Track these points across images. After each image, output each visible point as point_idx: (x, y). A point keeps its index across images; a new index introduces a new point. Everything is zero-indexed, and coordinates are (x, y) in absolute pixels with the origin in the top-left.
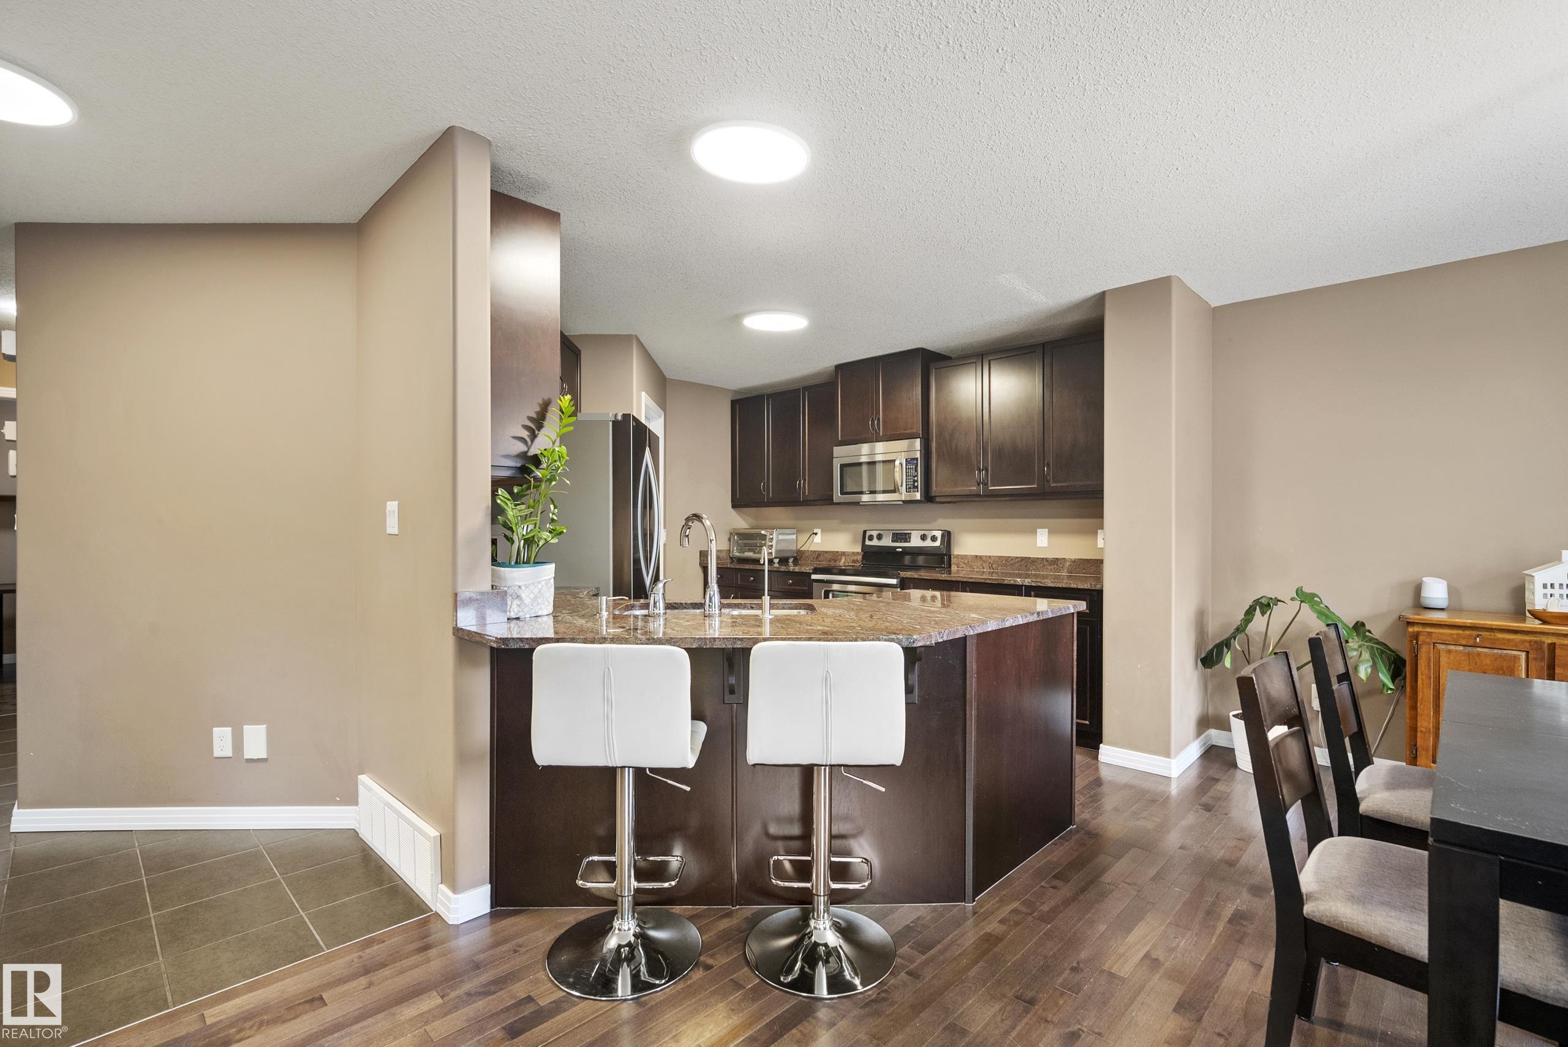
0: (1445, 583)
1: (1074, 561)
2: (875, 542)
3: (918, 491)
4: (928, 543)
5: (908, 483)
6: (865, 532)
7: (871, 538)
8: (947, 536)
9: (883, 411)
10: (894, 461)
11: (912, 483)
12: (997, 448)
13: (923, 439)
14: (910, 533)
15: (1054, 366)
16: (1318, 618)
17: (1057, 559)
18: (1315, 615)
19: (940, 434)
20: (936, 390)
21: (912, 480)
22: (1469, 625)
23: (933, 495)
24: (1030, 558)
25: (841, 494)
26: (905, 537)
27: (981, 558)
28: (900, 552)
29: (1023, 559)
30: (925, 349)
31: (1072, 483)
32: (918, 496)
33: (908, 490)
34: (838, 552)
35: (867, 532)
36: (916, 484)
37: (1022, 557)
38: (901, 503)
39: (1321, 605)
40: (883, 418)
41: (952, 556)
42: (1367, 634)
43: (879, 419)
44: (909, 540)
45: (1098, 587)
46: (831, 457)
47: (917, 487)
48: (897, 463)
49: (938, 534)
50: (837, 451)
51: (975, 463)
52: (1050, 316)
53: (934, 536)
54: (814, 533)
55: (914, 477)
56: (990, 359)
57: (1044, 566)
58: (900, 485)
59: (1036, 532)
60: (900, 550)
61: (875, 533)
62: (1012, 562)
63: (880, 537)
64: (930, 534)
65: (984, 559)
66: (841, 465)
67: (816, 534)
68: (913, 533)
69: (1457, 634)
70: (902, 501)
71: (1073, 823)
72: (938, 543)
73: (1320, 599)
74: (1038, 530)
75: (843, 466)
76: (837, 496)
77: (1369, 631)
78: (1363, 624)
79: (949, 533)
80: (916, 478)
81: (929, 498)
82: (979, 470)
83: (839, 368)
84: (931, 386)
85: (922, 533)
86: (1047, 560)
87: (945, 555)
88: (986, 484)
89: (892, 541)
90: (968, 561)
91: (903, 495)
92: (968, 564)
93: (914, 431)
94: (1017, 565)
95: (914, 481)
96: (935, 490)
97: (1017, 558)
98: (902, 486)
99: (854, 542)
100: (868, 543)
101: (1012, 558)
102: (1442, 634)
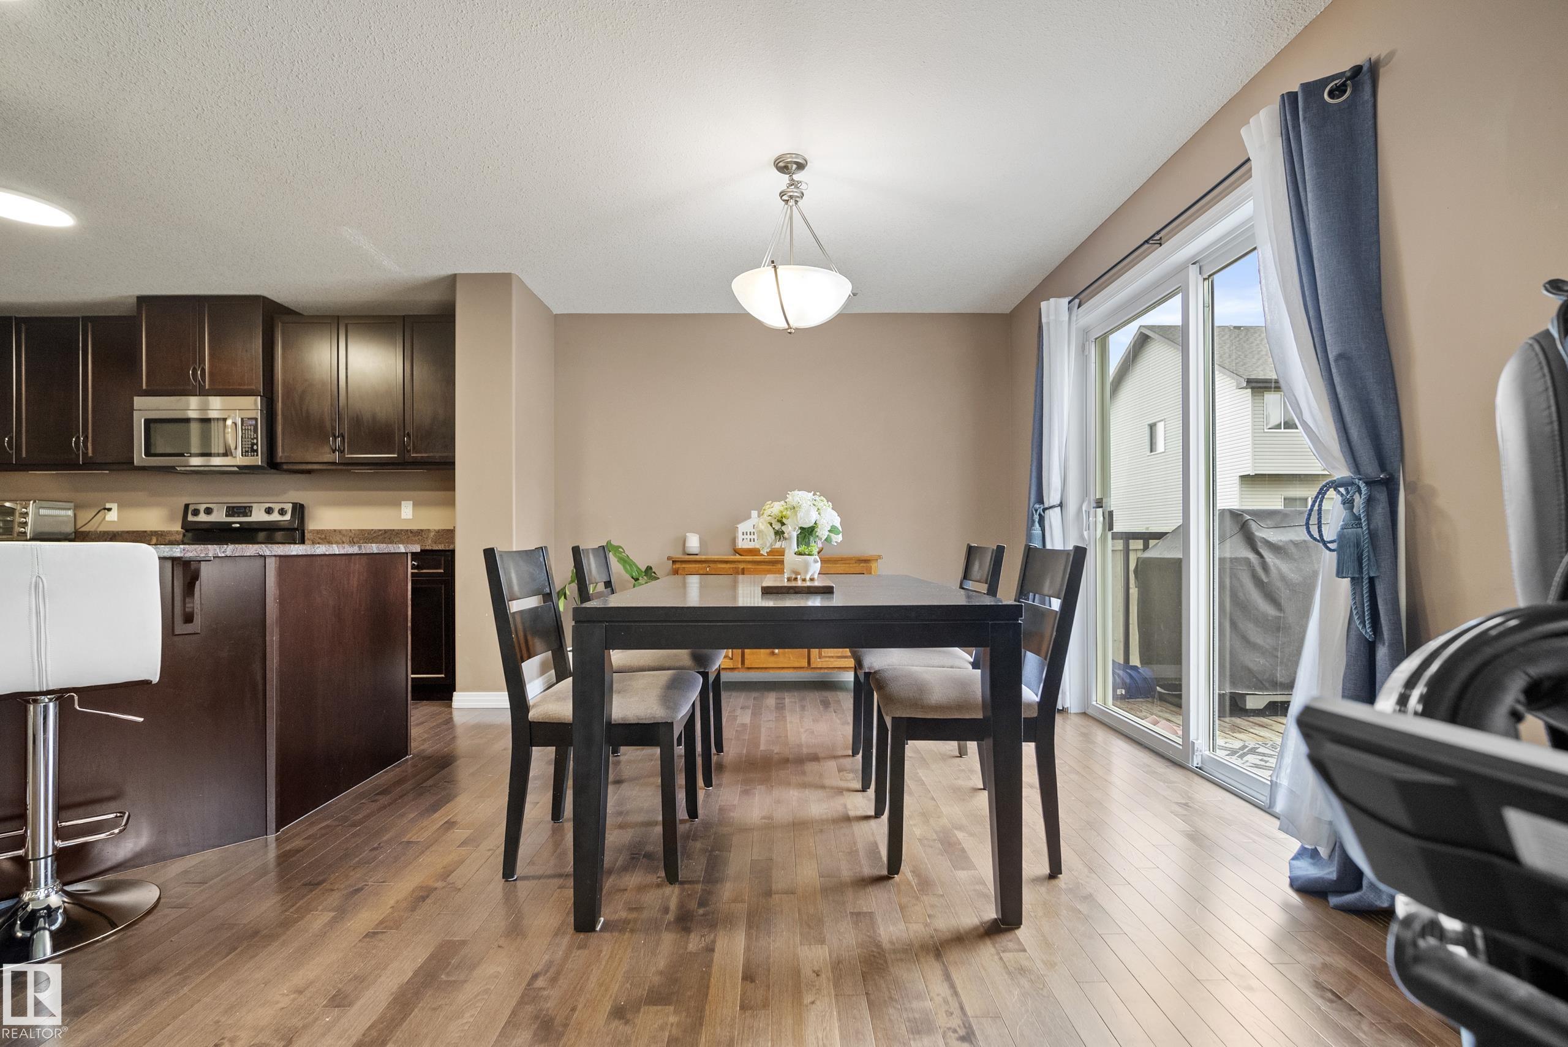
0: (698, 536)
1: (438, 532)
2: (203, 517)
3: (257, 455)
4: (275, 517)
5: (244, 446)
6: (187, 506)
7: (196, 512)
8: (299, 510)
9: (210, 360)
10: (225, 420)
11: (250, 446)
12: (355, 416)
13: (265, 399)
14: (252, 507)
15: (414, 340)
16: (618, 561)
17: (421, 530)
18: (616, 560)
19: (288, 394)
20: (283, 348)
21: (250, 443)
22: (703, 560)
23: (279, 460)
24: (394, 530)
25: (145, 455)
26: (246, 510)
27: (340, 532)
28: (238, 527)
29: (386, 531)
30: (268, 299)
31: (431, 454)
32: (257, 460)
33: (245, 453)
34: (146, 531)
35: (190, 506)
36: (255, 447)
37: (385, 530)
38: (236, 469)
39: (623, 554)
40: (209, 368)
41: (306, 531)
42: (653, 574)
43: (203, 370)
44: (249, 514)
45: (451, 547)
46: (132, 409)
47: (257, 451)
48: (229, 422)
49: (289, 507)
50: (139, 402)
51: (330, 429)
52: (408, 289)
53: (283, 509)
54: (105, 509)
55: (253, 439)
56: (347, 322)
57: (409, 537)
58: (233, 447)
59: (400, 505)
60: (238, 525)
61: (202, 508)
62: (375, 535)
63: (208, 511)
64: (277, 507)
65: (344, 532)
66: (145, 420)
67: (109, 510)
68: (254, 506)
69: (698, 567)
70: (238, 467)
71: (409, 753)
72: (288, 517)
73: (623, 549)
74: (403, 502)
75: (148, 422)
76: (139, 456)
77: (655, 573)
78: (651, 568)
79: (302, 506)
80: (255, 441)
81: (273, 464)
82: (335, 438)
83: (141, 300)
84: (276, 342)
85: (267, 505)
86: (411, 531)
87: (297, 529)
88: (342, 452)
89: (226, 516)
90: (325, 536)
91: (239, 459)
92: (326, 538)
93: (254, 387)
94: (380, 537)
95: (253, 444)
96: (280, 454)
97: (380, 530)
98: (236, 448)
99: (171, 518)
100: (190, 518)
101: (375, 531)
102: (690, 568)
